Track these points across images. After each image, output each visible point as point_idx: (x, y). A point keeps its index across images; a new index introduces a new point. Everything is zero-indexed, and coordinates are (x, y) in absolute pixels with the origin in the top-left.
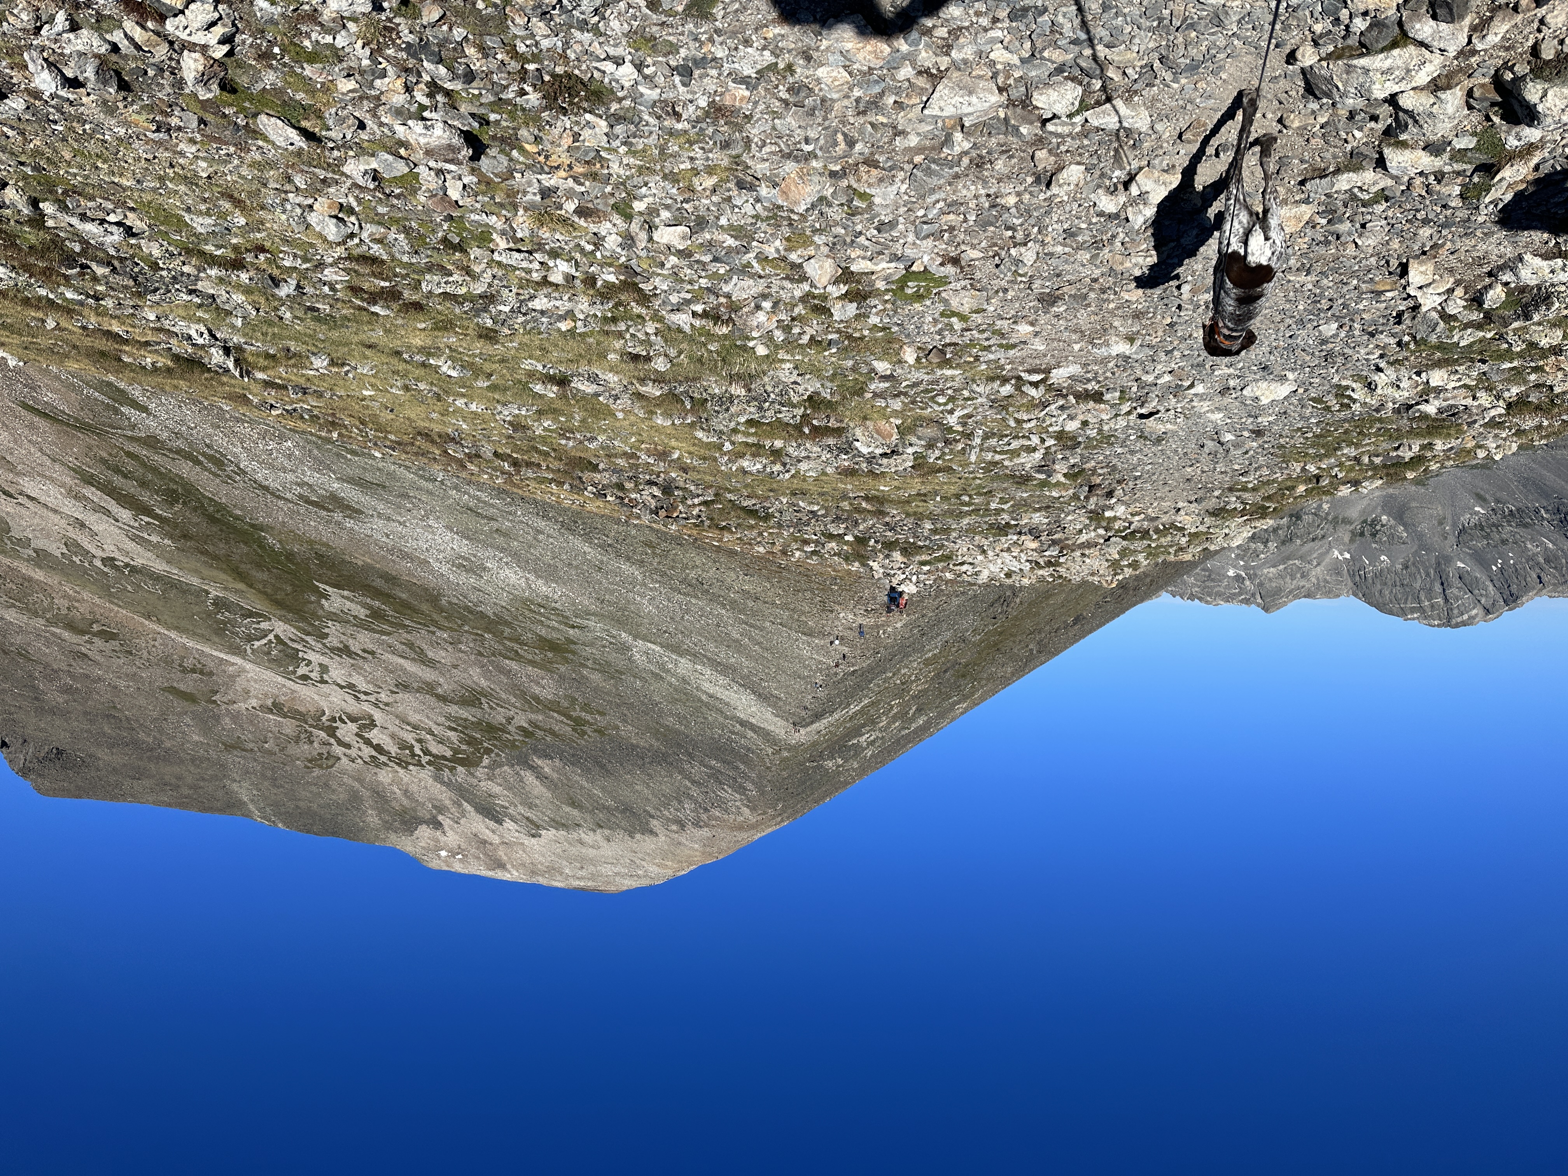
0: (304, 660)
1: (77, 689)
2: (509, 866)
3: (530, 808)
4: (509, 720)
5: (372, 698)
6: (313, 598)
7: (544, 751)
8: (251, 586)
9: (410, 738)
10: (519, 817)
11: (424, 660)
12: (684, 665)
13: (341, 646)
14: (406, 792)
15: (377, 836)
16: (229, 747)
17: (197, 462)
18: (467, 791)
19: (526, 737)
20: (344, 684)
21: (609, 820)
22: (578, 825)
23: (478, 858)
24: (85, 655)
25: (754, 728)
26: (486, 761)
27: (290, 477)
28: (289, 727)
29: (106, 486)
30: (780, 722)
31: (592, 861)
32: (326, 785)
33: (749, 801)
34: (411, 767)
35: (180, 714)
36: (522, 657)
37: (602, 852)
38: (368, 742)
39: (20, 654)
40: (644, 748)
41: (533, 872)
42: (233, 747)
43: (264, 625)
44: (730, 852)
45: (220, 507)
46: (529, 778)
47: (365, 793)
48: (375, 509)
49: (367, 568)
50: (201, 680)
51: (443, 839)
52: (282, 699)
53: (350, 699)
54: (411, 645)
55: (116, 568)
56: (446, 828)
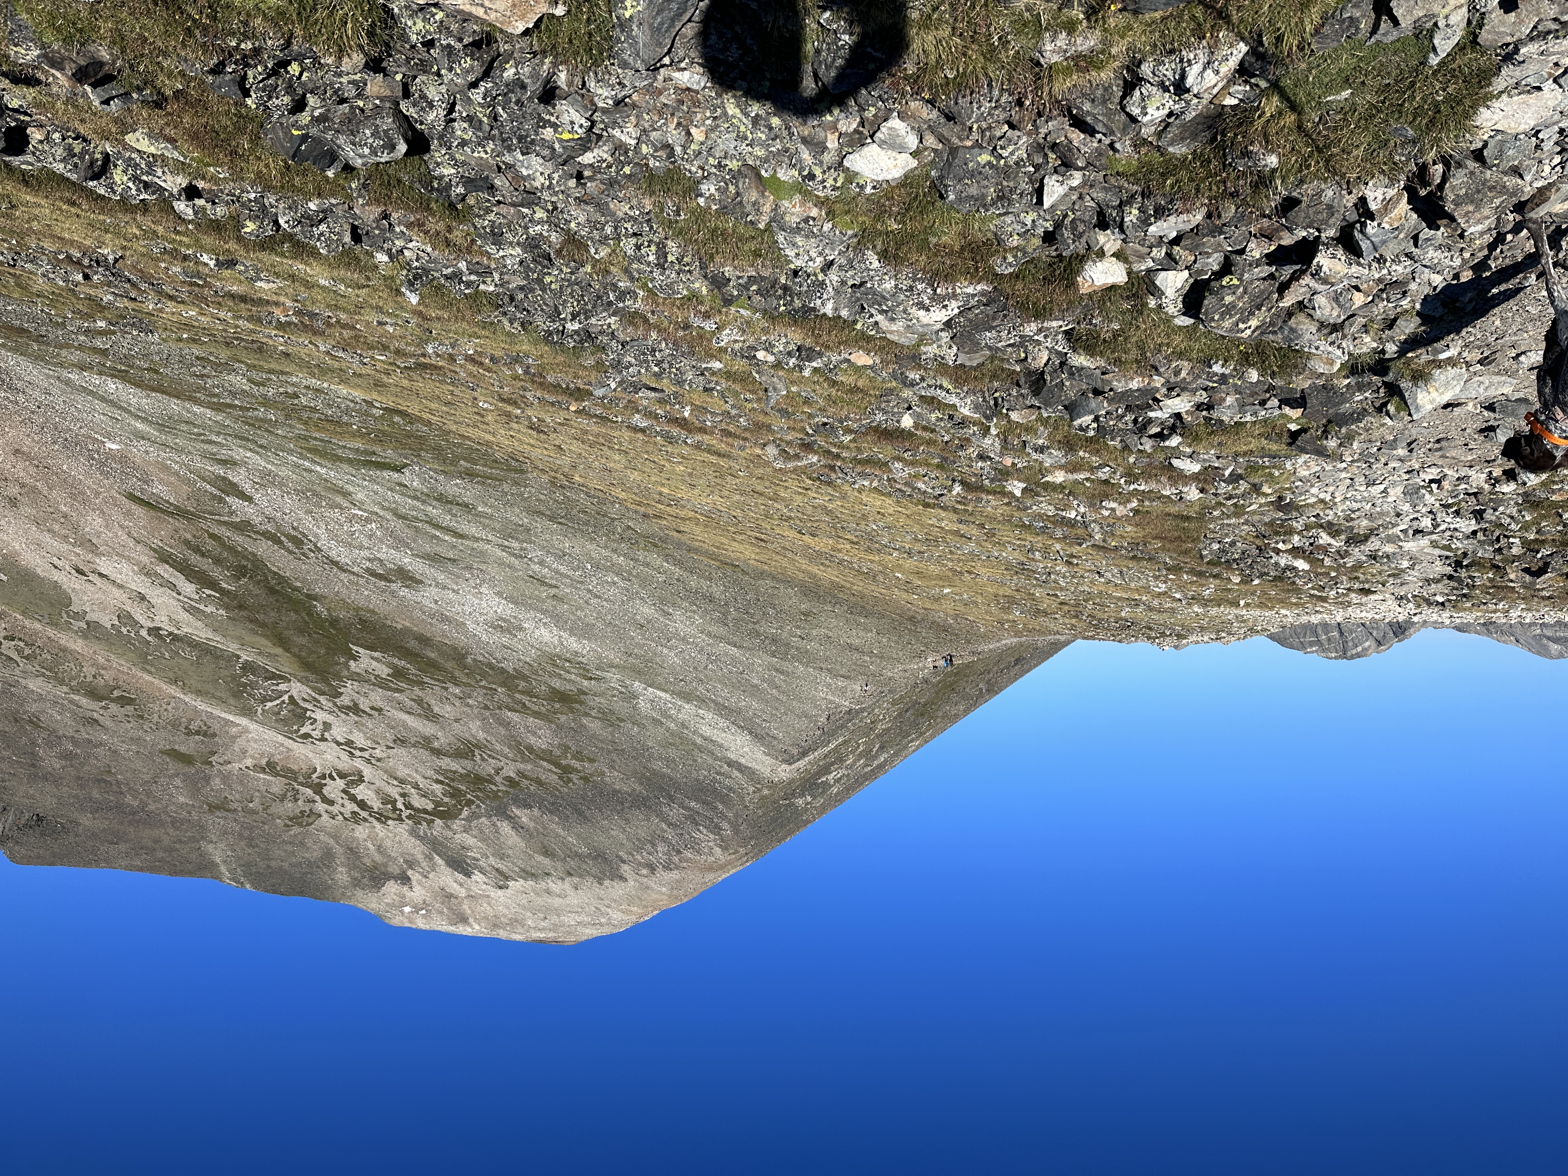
0: (310, 718)
1: (76, 754)
2: (471, 920)
3: (501, 859)
4: (498, 771)
5: (366, 755)
6: (342, 660)
7: (525, 800)
8: (287, 650)
9: (394, 792)
10: (488, 869)
11: (429, 715)
12: (688, 710)
13: (351, 704)
14: (379, 848)
15: (343, 894)
16: (213, 808)
17: (278, 542)
18: (441, 844)
19: (511, 786)
20: (342, 741)
21: (579, 868)
22: (548, 874)
23: (442, 913)
24: (96, 721)
25: (740, 767)
26: (465, 813)
27: (365, 553)
28: (277, 785)
29: (180, 564)
30: (769, 761)
31: (558, 912)
32: (302, 843)
33: (723, 841)
34: (390, 822)
35: (172, 777)
36: (528, 708)
37: (568, 901)
38: (353, 798)
39: (31, 721)
40: (626, 793)
41: (495, 925)
42: (218, 808)
43: (283, 687)
44: (695, 895)
45: (281, 579)
46: (505, 828)
47: (338, 850)
48: (435, 580)
49: (405, 632)
50: (203, 742)
51: (409, 894)
52: (276, 759)
53: (344, 756)
54: (419, 701)
55: (160, 637)
56: (414, 883)
